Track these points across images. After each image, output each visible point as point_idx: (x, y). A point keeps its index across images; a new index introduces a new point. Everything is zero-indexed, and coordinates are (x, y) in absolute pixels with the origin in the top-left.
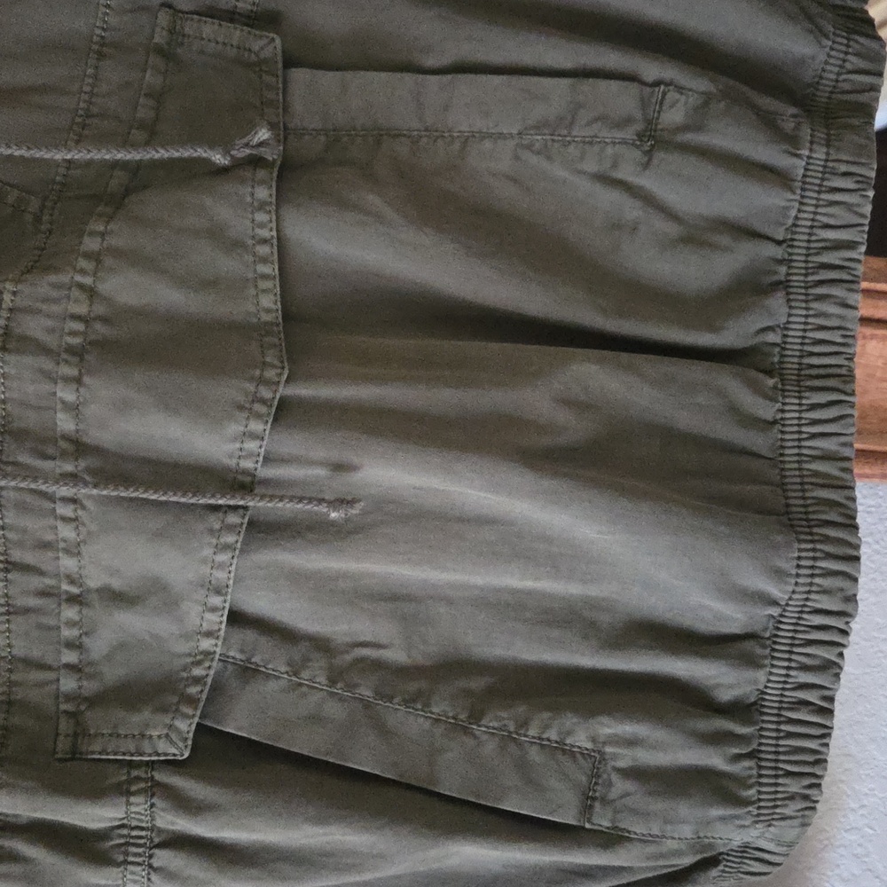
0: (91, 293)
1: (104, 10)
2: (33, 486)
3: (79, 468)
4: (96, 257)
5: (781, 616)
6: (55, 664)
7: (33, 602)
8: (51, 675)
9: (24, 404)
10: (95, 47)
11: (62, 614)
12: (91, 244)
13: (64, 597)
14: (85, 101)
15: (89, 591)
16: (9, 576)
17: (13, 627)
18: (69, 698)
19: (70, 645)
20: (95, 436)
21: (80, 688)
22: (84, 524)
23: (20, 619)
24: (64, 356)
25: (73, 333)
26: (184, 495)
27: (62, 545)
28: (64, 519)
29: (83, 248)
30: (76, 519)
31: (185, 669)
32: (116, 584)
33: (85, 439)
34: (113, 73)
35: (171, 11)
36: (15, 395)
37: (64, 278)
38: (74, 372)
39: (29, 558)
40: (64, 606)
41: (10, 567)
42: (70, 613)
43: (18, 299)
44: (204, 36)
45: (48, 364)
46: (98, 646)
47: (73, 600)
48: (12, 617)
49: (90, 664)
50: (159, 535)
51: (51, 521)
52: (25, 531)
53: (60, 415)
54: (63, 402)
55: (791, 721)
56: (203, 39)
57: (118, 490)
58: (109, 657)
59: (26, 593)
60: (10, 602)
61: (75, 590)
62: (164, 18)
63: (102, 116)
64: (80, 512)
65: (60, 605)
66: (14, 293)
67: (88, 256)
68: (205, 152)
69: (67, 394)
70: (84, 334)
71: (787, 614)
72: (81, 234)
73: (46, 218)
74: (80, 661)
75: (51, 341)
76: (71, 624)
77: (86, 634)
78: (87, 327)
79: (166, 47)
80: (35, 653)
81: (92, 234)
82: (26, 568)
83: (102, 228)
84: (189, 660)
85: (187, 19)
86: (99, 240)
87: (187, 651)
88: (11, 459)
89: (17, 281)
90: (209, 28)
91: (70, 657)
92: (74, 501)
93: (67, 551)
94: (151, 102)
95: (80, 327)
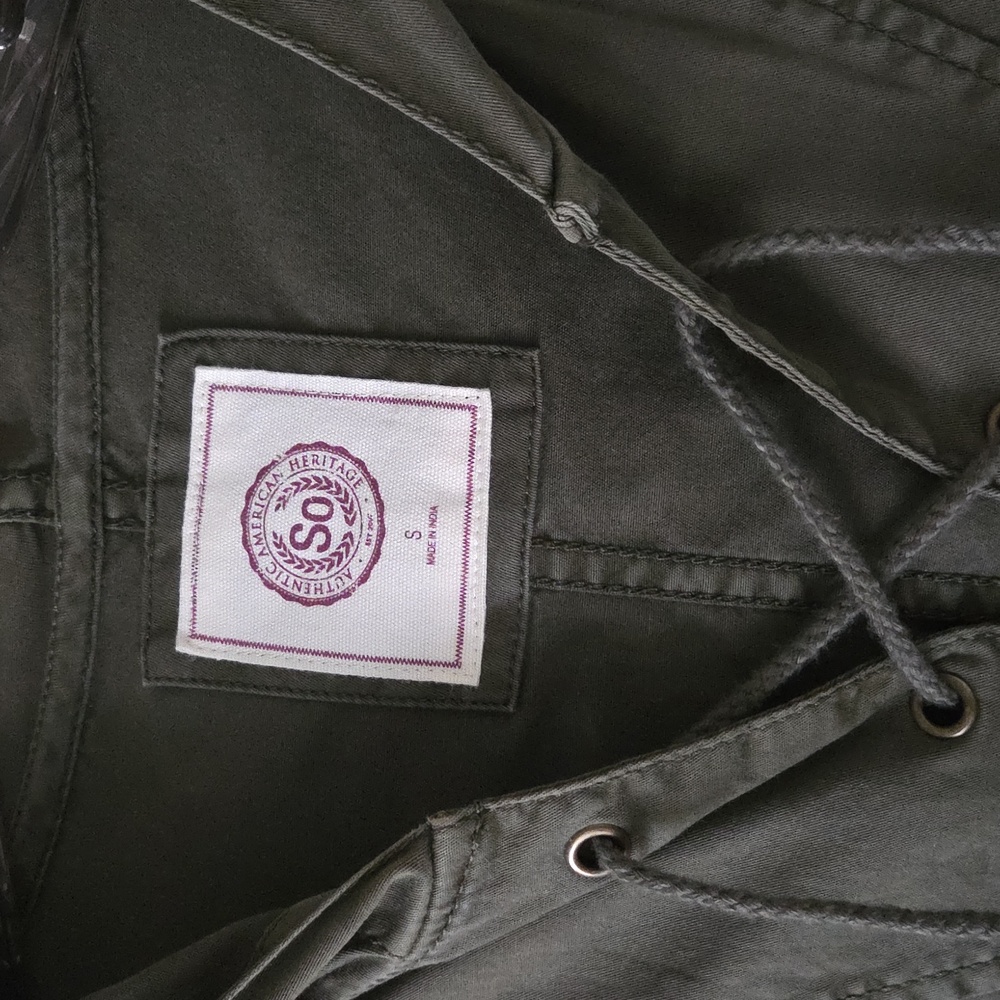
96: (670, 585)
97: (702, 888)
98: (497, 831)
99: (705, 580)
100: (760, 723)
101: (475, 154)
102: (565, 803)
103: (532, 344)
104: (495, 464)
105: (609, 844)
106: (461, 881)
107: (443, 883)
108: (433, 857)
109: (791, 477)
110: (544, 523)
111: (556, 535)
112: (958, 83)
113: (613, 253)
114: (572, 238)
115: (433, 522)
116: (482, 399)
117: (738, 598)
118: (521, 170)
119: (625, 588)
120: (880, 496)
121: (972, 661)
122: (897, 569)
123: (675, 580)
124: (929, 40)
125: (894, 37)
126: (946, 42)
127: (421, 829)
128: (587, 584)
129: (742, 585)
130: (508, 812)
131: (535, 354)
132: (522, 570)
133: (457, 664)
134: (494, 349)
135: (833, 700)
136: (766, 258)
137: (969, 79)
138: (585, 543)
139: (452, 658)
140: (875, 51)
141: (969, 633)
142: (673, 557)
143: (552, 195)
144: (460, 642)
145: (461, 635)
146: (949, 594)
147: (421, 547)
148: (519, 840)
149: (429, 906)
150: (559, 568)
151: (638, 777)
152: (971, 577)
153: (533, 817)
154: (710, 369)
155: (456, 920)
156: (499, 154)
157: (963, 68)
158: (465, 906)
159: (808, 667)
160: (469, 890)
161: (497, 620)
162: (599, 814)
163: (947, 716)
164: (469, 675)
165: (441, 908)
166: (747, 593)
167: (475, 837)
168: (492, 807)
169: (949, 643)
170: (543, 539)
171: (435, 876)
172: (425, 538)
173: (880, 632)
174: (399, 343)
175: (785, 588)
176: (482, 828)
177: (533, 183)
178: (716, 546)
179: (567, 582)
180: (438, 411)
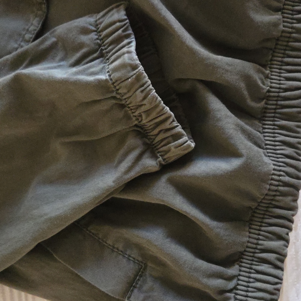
5: (256, 208)
55: (258, 272)
71: (260, 208)
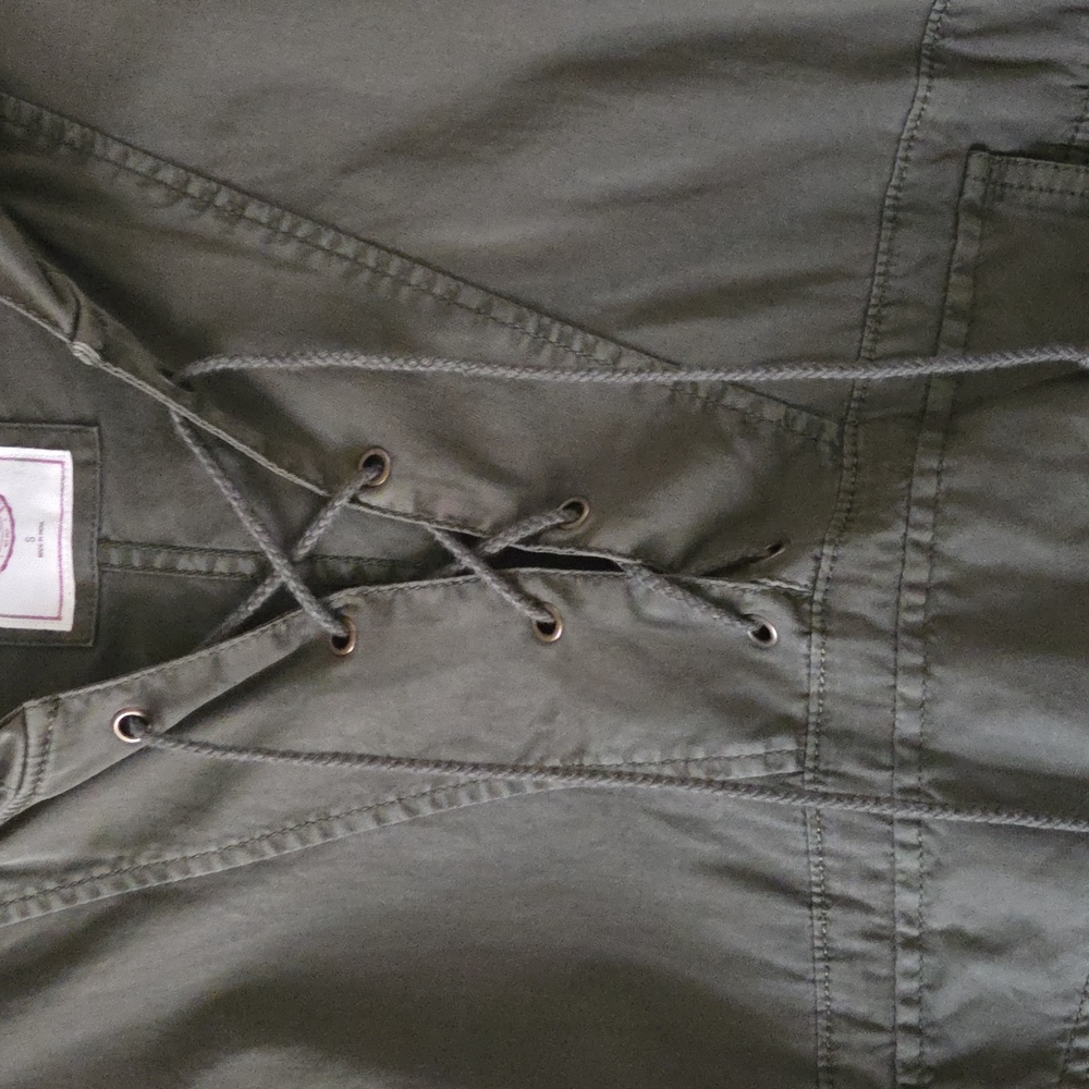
0: (931, 552)
1: (903, 164)
2: (875, 810)
3: (924, 781)
4: (931, 504)
6: (887, 1024)
7: (858, 945)
8: (883, 1038)
9: (848, 699)
10: (889, 213)
11: (898, 962)
12: (926, 488)
13: (899, 940)
14: (879, 286)
15: (932, 932)
16: (829, 913)
17: (832, 976)
18: (909, 1068)
19: (907, 1001)
20: (948, 742)
21: (921, 1054)
22: (929, 852)
23: (843, 966)
24: (904, 639)
25: (912, 608)
26: (1075, 822)
27: (900, 877)
28: (904, 846)
29: (915, 494)
30: (919, 846)
31: (1062, 1037)
32: (971, 927)
33: (932, 746)
34: (913, 244)
35: (986, 154)
36: (839, 688)
37: (894, 535)
38: (918, 660)
39: (854, 890)
40: (900, 951)
41: (828, 901)
42: (909, 961)
43: (837, 566)
44: (1034, 184)
45: (882, 650)
46: (944, 1003)
47: (911, 944)
48: (831, 964)
49: (932, 1024)
50: (1039, 873)
51: (887, 848)
52: (848, 858)
53: (901, 716)
54: (904, 698)
56: (1031, 189)
57: (986, 814)
58: (957, 1017)
59: (850, 934)
60: (829, 945)
61: (914, 932)
62: (977, 165)
63: (901, 303)
64: (924, 838)
65: (894, 949)
66: (834, 559)
67: (922, 503)
68: (1071, 353)
69: (912, 689)
70: (924, 607)
72: (909, 473)
73: (847, 449)
74: (920, 1020)
75: (883, 619)
76: (909, 975)
77: (929, 987)
78: (928, 599)
79: (978, 203)
80: (861, 1009)
81: (922, 473)
82: (849, 903)
83: (935, 465)
84: (1069, 1026)
85: (1008, 162)
86: (934, 480)
87: (1065, 1014)
88: (831, 767)
89: (835, 544)
90: (1042, 174)
91: (908, 1016)
92: (918, 823)
93: (906, 885)
94: (967, 280)
95: (919, 599)
96: (180, 567)
97: (216, 748)
98: (67, 713)
99: (200, 563)
100: (225, 645)
101: (30, 316)
102: (106, 692)
103: (95, 423)
104: (76, 495)
105: (137, 721)
106: (46, 742)
107: (33, 740)
108: (24, 725)
109: (235, 499)
110: (106, 530)
111: (112, 538)
112: (338, 268)
113: (112, 370)
114: (88, 362)
115: (41, 532)
116: (66, 456)
117: (221, 573)
118: (56, 325)
119: (155, 569)
120: (298, 511)
121: (355, 608)
122: (302, 552)
123: (183, 563)
124: (324, 242)
125: (302, 241)
126: (336, 243)
127: (19, 709)
128: (133, 568)
129: (222, 566)
130: (73, 698)
131: (95, 429)
132: (92, 559)
133: (58, 618)
134: (74, 427)
135: (270, 632)
136: (213, 371)
137: (346, 264)
138: (130, 542)
139: (56, 615)
140: (288, 251)
141: (353, 591)
142: (183, 550)
143: (72, 337)
144: (61, 605)
145: (61, 600)
146: (345, 569)
147: (34, 546)
148: (80, 716)
149: (26, 756)
150: (115, 557)
151: (151, 677)
152: (360, 558)
153: (87, 702)
154: (190, 437)
155: (48, 767)
156: (44, 316)
157: (344, 257)
158: (52, 757)
159: (256, 612)
160: (53, 747)
161: (82, 591)
162: (128, 702)
163: (341, 643)
164: (66, 625)
165: (35, 756)
166: (225, 571)
167: (53, 714)
168: (62, 696)
169: (340, 599)
170: (104, 541)
171: (26, 737)
172: (37, 542)
173: (292, 590)
174: (24, 425)
175: (247, 567)
176: (56, 709)
177: (62, 332)
178: (206, 542)
179: (120, 566)
180: (44, 464)
